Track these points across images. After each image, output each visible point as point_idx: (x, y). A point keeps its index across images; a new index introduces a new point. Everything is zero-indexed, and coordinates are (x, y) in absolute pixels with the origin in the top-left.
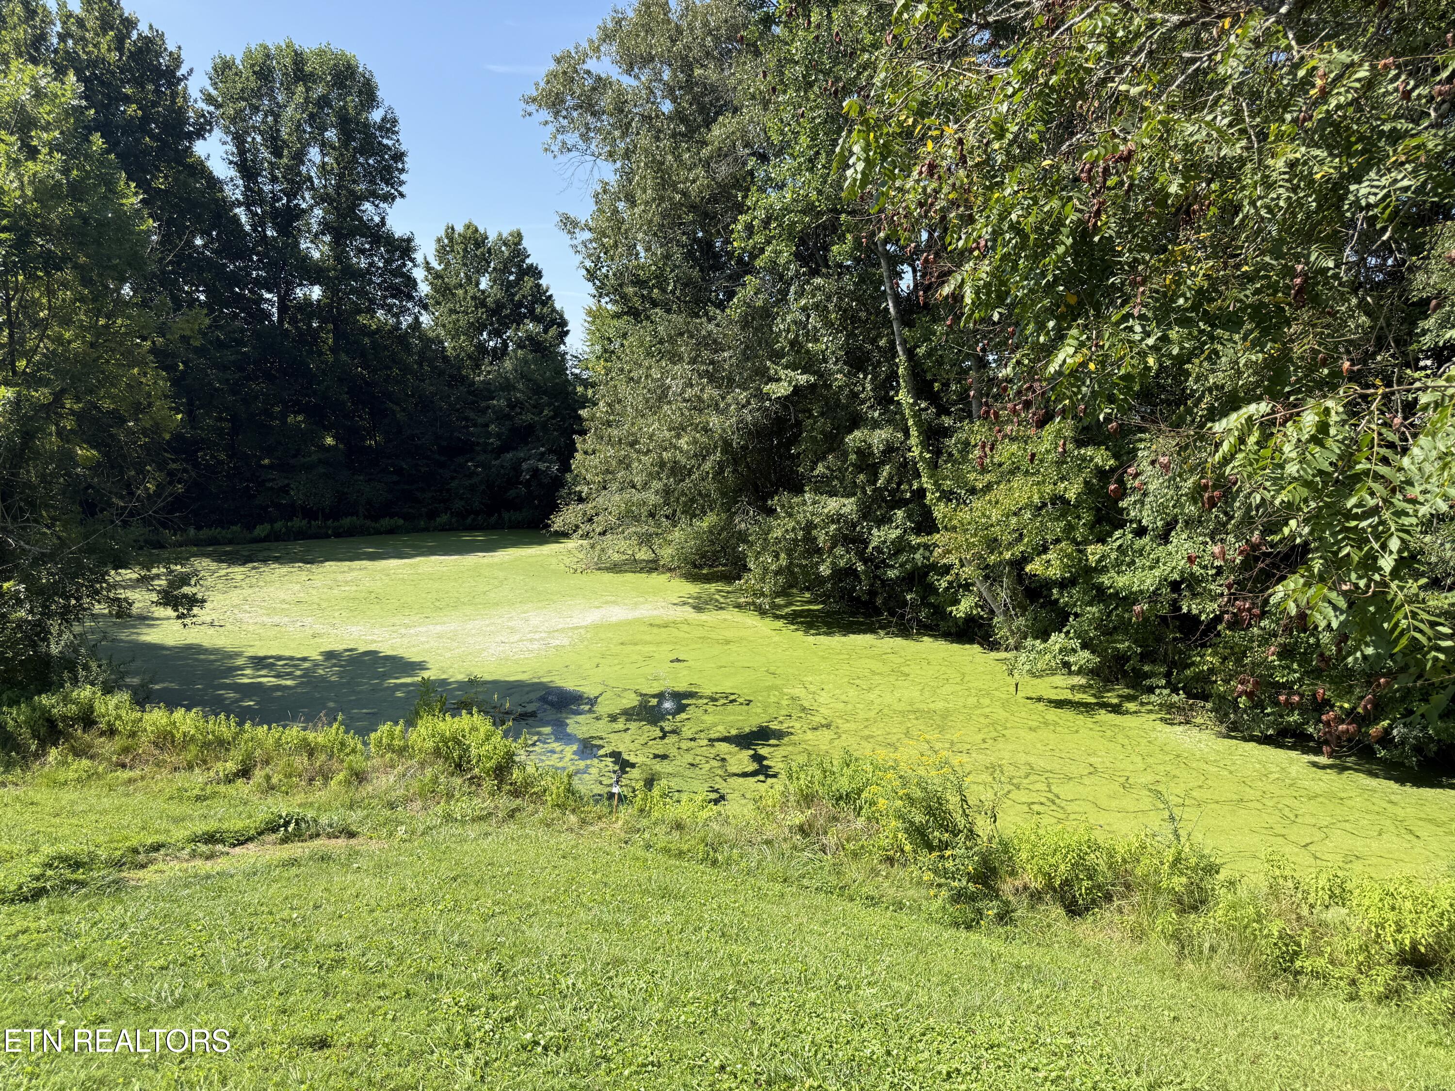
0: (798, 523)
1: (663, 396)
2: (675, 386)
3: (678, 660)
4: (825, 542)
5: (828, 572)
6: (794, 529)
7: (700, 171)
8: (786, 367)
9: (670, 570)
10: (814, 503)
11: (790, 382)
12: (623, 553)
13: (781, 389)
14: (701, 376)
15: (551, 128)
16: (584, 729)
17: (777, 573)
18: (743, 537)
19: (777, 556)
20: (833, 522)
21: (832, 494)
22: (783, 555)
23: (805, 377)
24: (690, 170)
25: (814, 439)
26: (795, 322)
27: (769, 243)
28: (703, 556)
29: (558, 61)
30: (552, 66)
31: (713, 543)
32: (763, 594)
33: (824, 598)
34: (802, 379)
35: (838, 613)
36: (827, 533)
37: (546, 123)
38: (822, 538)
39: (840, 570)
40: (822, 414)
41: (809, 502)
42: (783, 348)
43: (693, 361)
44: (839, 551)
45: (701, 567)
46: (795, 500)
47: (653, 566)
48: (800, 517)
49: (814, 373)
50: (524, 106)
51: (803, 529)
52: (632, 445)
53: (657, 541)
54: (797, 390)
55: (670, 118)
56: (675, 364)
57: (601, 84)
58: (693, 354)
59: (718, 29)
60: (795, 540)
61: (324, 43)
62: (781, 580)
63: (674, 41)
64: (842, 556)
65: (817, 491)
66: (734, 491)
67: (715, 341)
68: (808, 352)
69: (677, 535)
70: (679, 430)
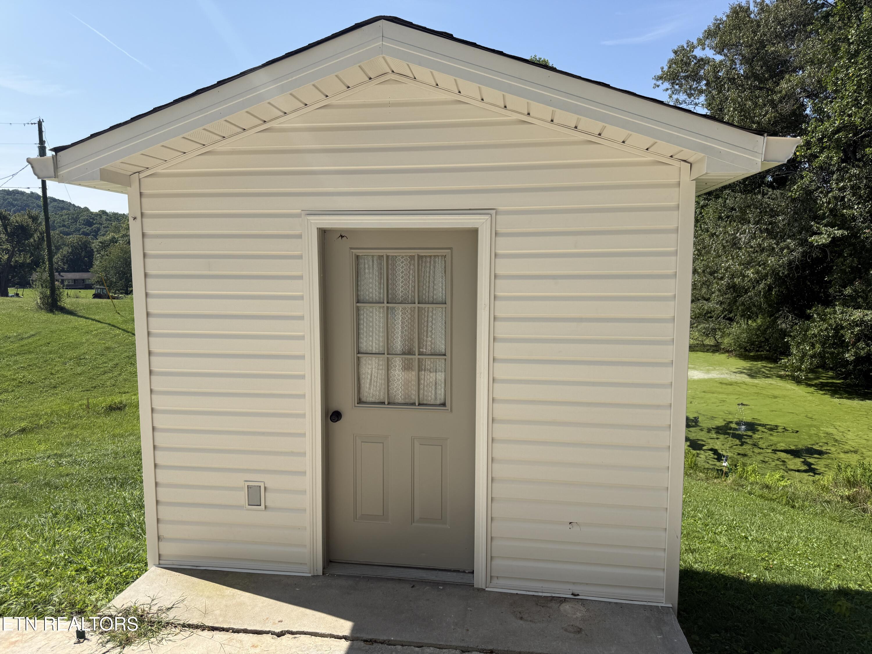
0: (830, 325)
1: (735, 244)
2: (744, 239)
3: (742, 404)
4: (850, 338)
5: (852, 358)
6: (827, 329)
7: (768, 108)
8: (826, 226)
9: (728, 351)
10: (842, 313)
11: (829, 236)
12: (696, 339)
13: (823, 239)
14: (761, 232)
15: (669, 92)
16: (694, 435)
17: (812, 357)
18: (784, 333)
19: (813, 346)
20: (857, 325)
21: (857, 307)
22: (817, 345)
23: (840, 232)
24: (761, 108)
25: (843, 272)
26: (835, 198)
27: (821, 152)
28: (752, 343)
29: (675, 52)
30: (672, 56)
31: (758, 336)
32: (800, 370)
33: (846, 376)
34: (838, 233)
35: (857, 385)
36: (852, 333)
37: (667, 89)
38: (848, 336)
39: (862, 357)
40: (851, 255)
41: (838, 312)
42: (824, 214)
43: (757, 223)
44: (861, 345)
45: (750, 351)
46: (828, 310)
47: (716, 349)
48: (832, 321)
49: (847, 229)
50: (654, 82)
51: (834, 329)
52: (712, 273)
53: (719, 333)
54: (835, 240)
55: (747, 77)
56: (743, 224)
57: (703, 62)
58: (757, 219)
59: (784, 20)
60: (828, 337)
61: (533, 56)
62: (815, 361)
63: (755, 33)
64: (863, 349)
65: (845, 304)
66: (777, 304)
67: (772, 210)
68: (843, 215)
69: (734, 329)
70: (747, 264)
